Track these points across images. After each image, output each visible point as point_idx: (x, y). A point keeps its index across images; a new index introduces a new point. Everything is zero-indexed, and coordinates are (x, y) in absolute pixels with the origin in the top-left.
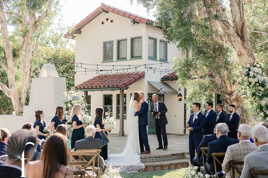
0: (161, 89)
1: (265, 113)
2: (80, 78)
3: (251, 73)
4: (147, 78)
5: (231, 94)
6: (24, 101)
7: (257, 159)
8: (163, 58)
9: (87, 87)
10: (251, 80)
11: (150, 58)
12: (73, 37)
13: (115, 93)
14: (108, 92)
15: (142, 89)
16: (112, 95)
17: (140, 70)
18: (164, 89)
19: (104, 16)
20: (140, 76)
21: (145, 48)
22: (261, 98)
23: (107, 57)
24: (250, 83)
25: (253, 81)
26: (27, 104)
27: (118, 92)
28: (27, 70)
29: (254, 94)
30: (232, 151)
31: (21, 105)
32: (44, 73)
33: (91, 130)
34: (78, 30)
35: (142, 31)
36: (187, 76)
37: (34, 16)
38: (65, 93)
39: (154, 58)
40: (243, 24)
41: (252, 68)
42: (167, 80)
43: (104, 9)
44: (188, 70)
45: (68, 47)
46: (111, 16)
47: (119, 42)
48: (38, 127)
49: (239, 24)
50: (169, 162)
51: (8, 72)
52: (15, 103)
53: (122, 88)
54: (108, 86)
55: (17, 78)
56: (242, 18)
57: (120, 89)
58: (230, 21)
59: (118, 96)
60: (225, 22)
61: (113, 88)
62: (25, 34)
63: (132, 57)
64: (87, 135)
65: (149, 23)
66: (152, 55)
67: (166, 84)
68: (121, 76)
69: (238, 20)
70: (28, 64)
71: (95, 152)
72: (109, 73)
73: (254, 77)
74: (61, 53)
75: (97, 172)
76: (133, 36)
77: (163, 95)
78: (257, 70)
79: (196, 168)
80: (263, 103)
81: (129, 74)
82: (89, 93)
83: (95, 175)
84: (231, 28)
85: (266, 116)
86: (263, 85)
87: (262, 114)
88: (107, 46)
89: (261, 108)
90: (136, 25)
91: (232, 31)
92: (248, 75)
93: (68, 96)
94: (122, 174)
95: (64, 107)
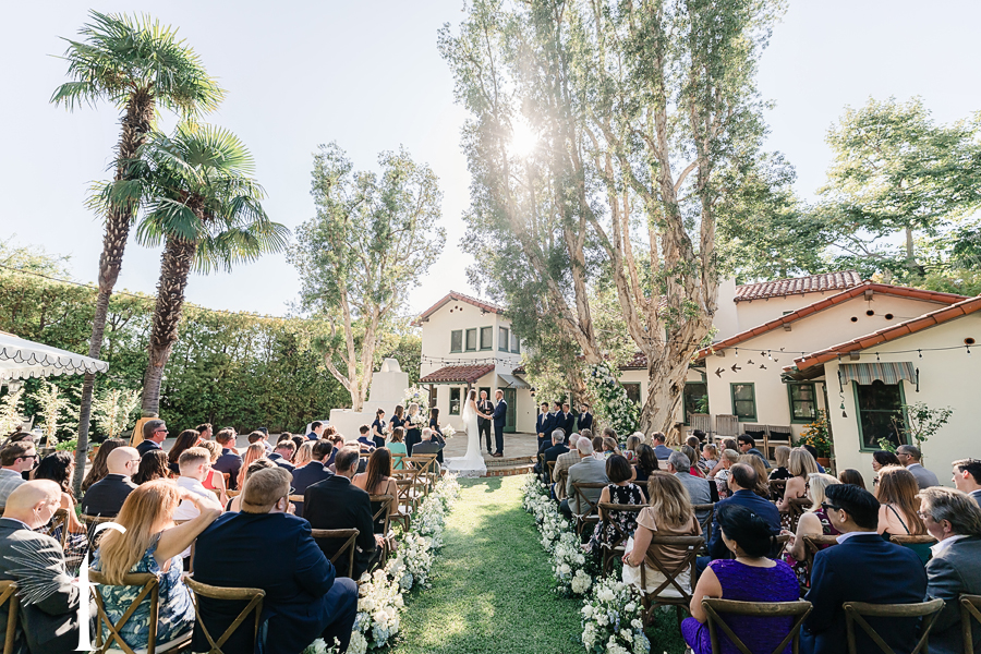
0: (513, 383)
1: (613, 416)
2: (426, 371)
3: (598, 374)
4: (497, 371)
5: (582, 392)
6: (364, 396)
7: (580, 472)
8: (515, 349)
9: (433, 379)
10: (598, 380)
11: (500, 349)
12: (421, 325)
13: (462, 387)
14: (455, 386)
15: (492, 382)
16: (459, 389)
17: (489, 362)
18: (515, 383)
19: (452, 304)
20: (491, 369)
21: (495, 339)
22: (609, 399)
23: (456, 347)
24: (598, 384)
25: (601, 381)
26: (367, 400)
27: (466, 386)
28: (369, 363)
29: (601, 396)
30: (561, 460)
31: (361, 400)
32: (385, 368)
33: (427, 432)
34: (426, 318)
35: (491, 320)
36: (536, 372)
37: (378, 307)
38: (407, 390)
39: (505, 349)
40: (589, 322)
41: (599, 368)
42: (518, 373)
43: (453, 297)
44: (538, 367)
45: (415, 333)
46: (460, 304)
47: (468, 331)
48: (376, 427)
49: (585, 323)
50: (512, 468)
51: (349, 365)
52: (354, 398)
53: (471, 381)
54: (454, 380)
55: (358, 372)
56: (588, 315)
57: (468, 383)
58: (577, 320)
59: (466, 389)
60: (570, 320)
61: (460, 382)
62: (368, 325)
63: (482, 347)
64: (424, 437)
65: (499, 312)
66: (503, 347)
67: (518, 377)
68: (469, 368)
69: (583, 319)
70: (370, 357)
71: (429, 457)
72: (456, 365)
73: (601, 377)
74: (408, 340)
75: (432, 478)
76: (483, 326)
77: (515, 390)
78: (603, 370)
79: (536, 475)
80: (611, 405)
81: (478, 367)
82: (435, 386)
83: (429, 482)
84: (577, 327)
85: (615, 419)
86: (610, 386)
87: (610, 416)
88: (456, 336)
89: (609, 410)
90: (486, 314)
91: (577, 329)
92: (595, 375)
93: (409, 393)
94: (460, 480)
95: (404, 406)
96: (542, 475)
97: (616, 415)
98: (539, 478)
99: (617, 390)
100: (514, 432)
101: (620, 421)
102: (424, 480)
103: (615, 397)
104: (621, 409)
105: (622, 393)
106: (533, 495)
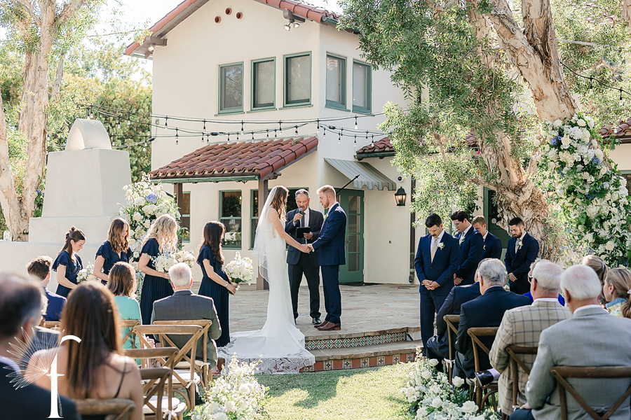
0: (357, 177)
1: (596, 235)
2: (164, 153)
3: (566, 142)
4: (322, 153)
5: (518, 189)
6: (30, 206)
8: (361, 104)
9: (180, 174)
10: (564, 156)
11: (329, 104)
12: (148, 54)
13: (246, 188)
14: (231, 186)
16: (239, 193)
17: (307, 132)
18: (363, 179)
19: (220, 2)
20: (307, 148)
21: (318, 80)
22: (588, 199)
23: (228, 101)
24: (563, 164)
25: (569, 159)
26: (37, 214)
27: (254, 185)
28: (38, 132)
29: (571, 191)
30: (513, 322)
31: (23, 216)
32: (77, 139)
34: (159, 37)
36: (415, 147)
37: (51, 2)
38: (128, 188)
39: (340, 103)
40: (547, 25)
41: (567, 129)
42: (371, 157)
44: (420, 134)
45: (135, 77)
46: (236, 2)
47: (256, 65)
48: (62, 269)
49: (539, 26)
50: (371, 351)
52: (9, 211)
53: (265, 175)
54: (230, 171)
55: (12, 153)
56: (544, 9)
57: (259, 178)
58: (518, 17)
59: (255, 194)
60: (504, 20)
61: (243, 176)
62: (31, 46)
63: (288, 101)
65: (327, 21)
66: (334, 97)
67: (368, 166)
68: (262, 148)
70: (39, 120)
71: (196, 326)
72: (233, 139)
73: (572, 150)
74: (120, 92)
75: (202, 373)
76: (291, 51)
77: (361, 193)
78: (578, 133)
79: (434, 362)
80: (592, 211)
81: (280, 143)
82: (186, 187)
83: (197, 379)
84: (519, 35)
85: (599, 241)
86: (592, 168)
87: (589, 237)
88: (227, 77)
89: (588, 224)
90: (297, 26)
91: (520, 41)
92: (558, 145)
93: (135, 194)
94: (261, 377)
95: (126, 221)
96: (448, 362)
97: (603, 233)
98: (439, 368)
99: (606, 178)
100: (360, 283)
101: (610, 246)
102: (185, 376)
103: (602, 193)
104: (614, 221)
105: (616, 185)
106: (436, 402)
